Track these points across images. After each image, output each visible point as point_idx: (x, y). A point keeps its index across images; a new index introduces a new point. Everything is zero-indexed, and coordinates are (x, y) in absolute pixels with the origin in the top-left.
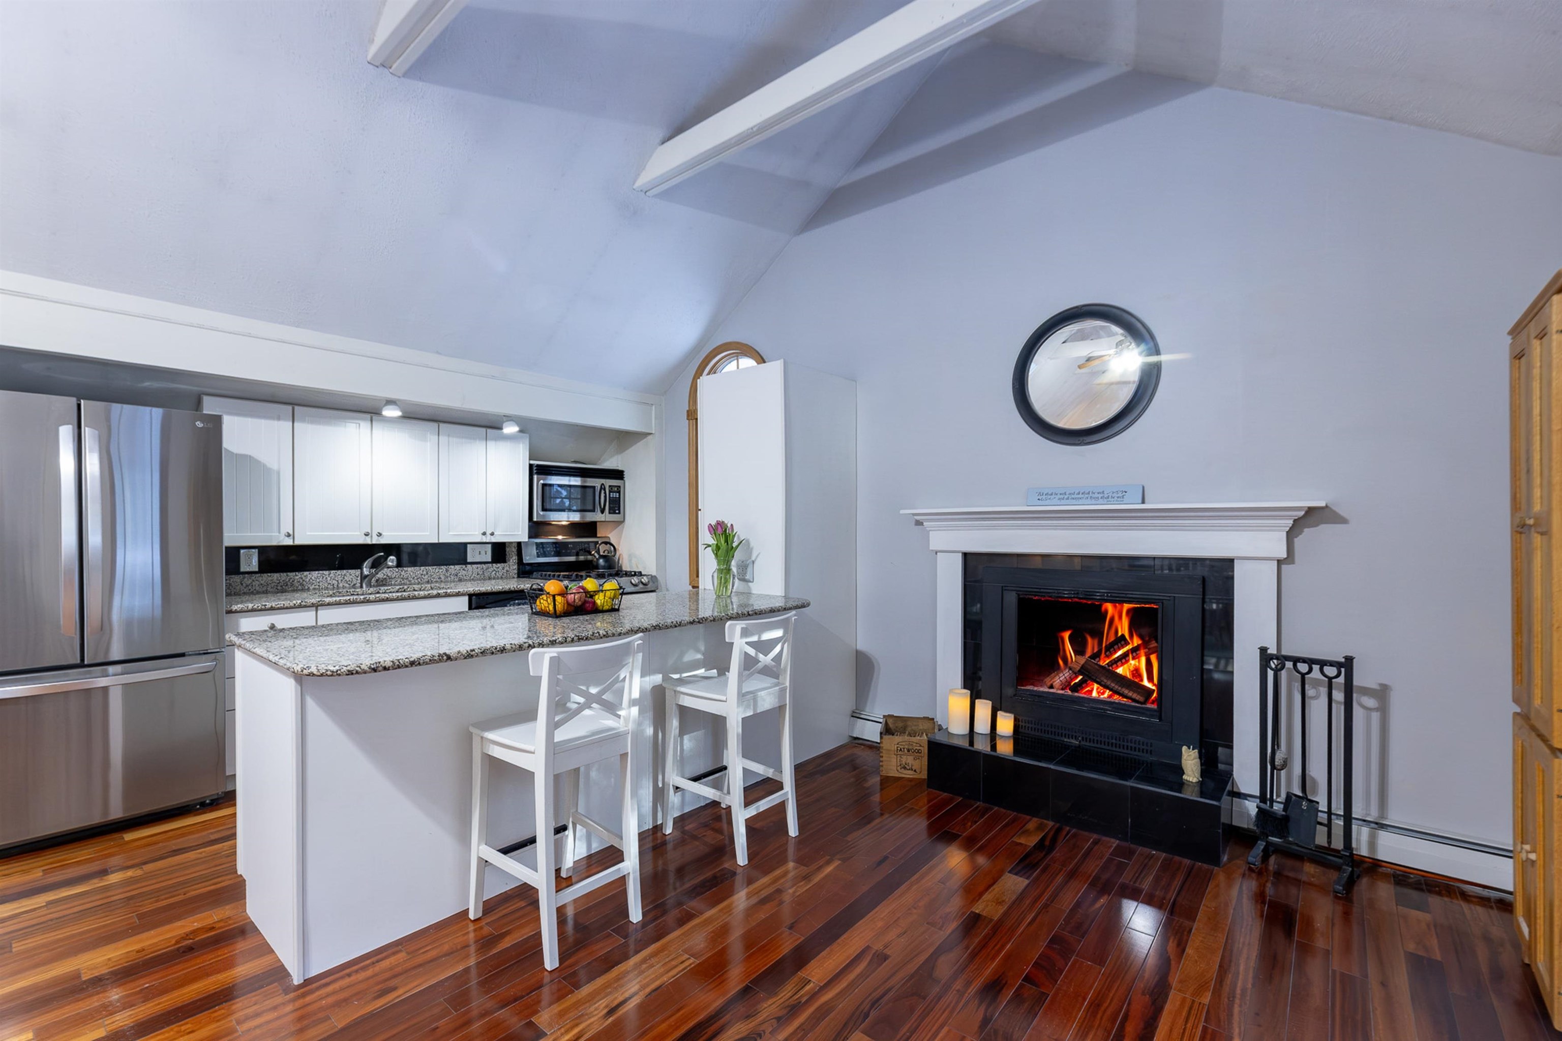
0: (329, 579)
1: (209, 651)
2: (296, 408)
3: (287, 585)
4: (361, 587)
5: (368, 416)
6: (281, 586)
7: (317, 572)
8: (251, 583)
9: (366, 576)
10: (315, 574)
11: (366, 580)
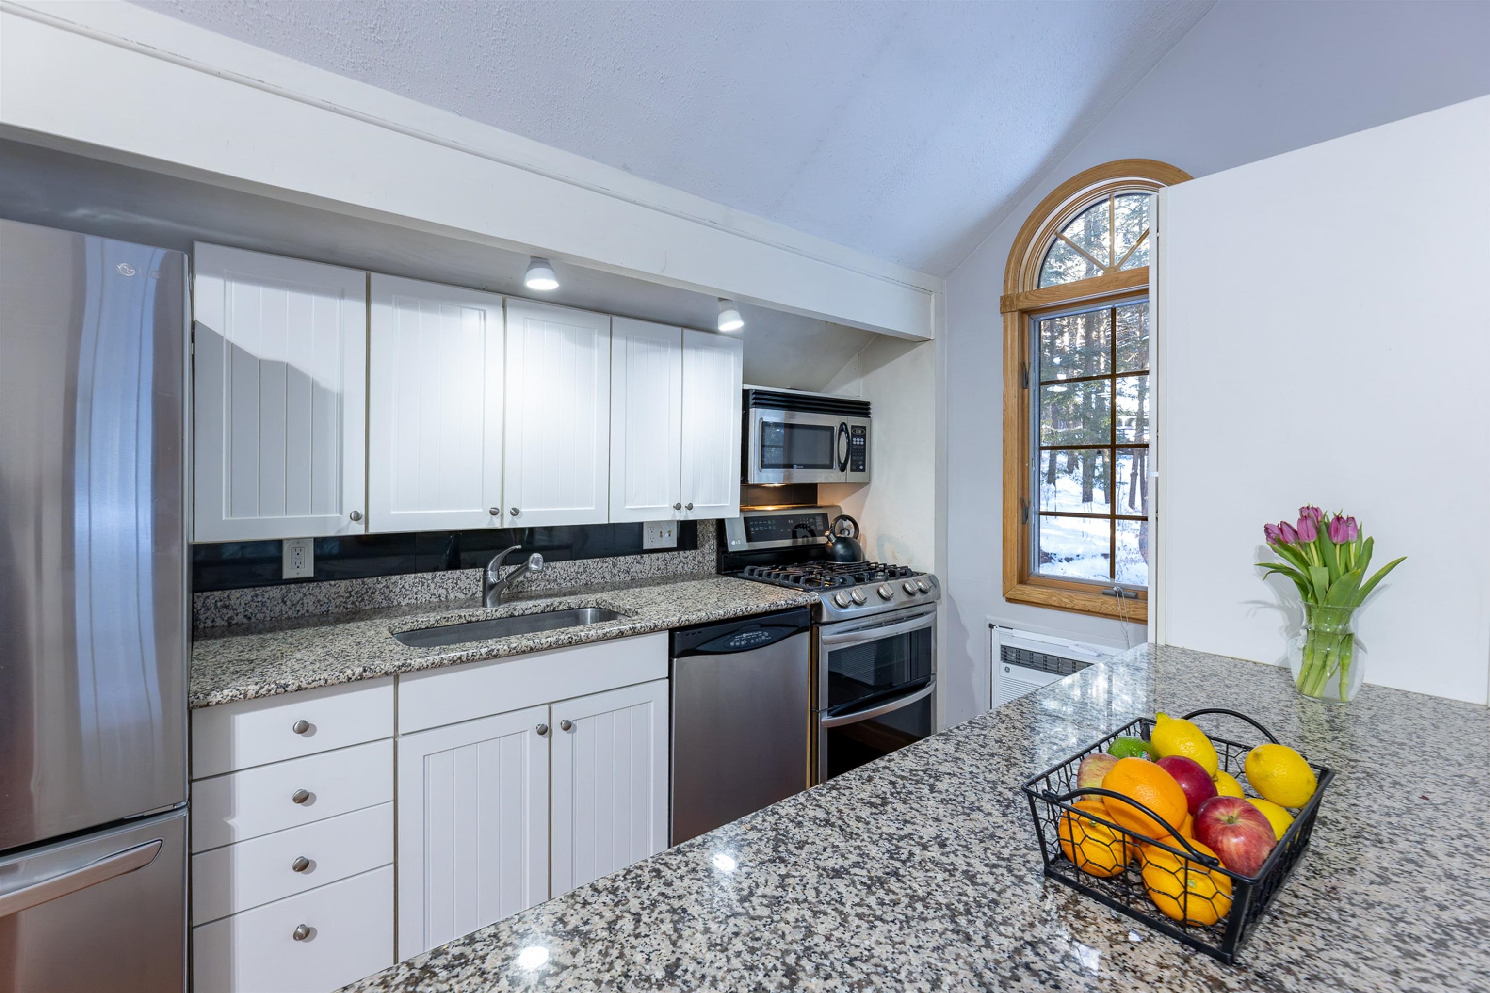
0: (433, 586)
1: (145, 814)
2: (374, 276)
3: (363, 600)
4: (484, 604)
5: (499, 298)
6: (353, 603)
7: (413, 575)
8: (301, 599)
9: (492, 586)
10: (410, 578)
11: (493, 592)
